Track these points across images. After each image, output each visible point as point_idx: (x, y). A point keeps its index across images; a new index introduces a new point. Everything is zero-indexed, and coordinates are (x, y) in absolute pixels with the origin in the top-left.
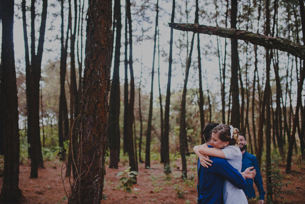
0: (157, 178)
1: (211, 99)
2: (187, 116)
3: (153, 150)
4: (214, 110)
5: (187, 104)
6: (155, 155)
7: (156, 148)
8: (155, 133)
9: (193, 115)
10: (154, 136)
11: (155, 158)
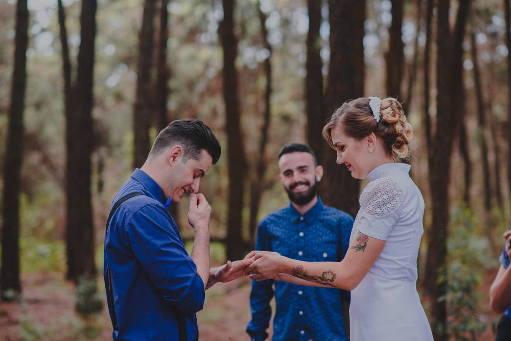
0: (46, 333)
1: (272, 23)
2: (176, 90)
3: (35, 232)
4: (285, 66)
5: (173, 43)
6: (44, 248)
7: (50, 224)
8: (46, 160)
9: (201, 87)
10: (43, 177)
11: (45, 264)
